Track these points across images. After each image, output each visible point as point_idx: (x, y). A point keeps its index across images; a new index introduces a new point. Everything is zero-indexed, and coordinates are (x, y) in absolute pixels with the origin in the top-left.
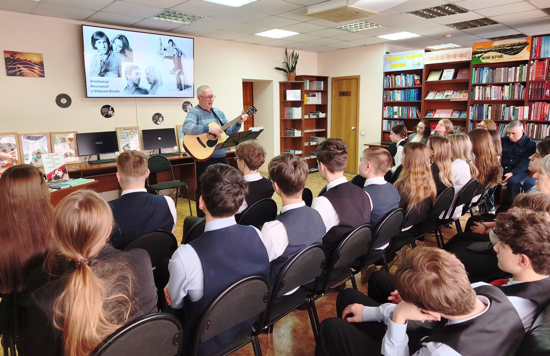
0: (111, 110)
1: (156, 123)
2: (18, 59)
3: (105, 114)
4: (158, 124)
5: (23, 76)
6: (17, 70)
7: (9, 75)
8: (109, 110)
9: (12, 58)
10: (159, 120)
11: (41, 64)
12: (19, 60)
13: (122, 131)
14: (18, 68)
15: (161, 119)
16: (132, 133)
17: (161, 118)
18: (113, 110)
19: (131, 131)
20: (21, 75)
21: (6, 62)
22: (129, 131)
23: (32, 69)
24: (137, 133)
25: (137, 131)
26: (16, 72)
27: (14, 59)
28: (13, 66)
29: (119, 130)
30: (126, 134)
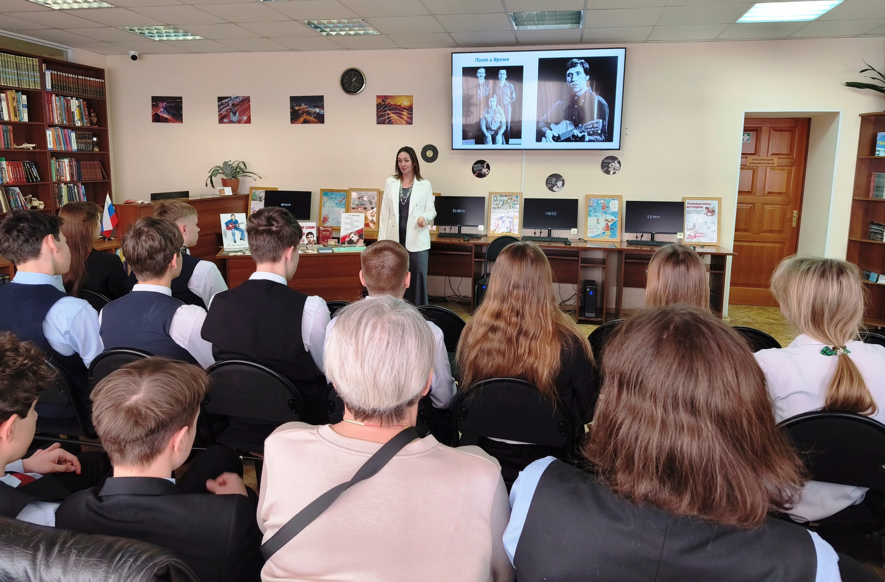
1: (551, 189)
2: (389, 103)
3: (477, 173)
4: (555, 191)
5: (391, 124)
6: (387, 117)
7: (378, 123)
9: (383, 103)
10: (557, 184)
11: (410, 109)
12: (389, 105)
13: (497, 197)
14: (388, 114)
15: (560, 183)
16: (511, 202)
17: (561, 182)
18: (488, 167)
20: (390, 123)
21: (377, 109)
22: (506, 199)
23: (400, 115)
24: (518, 203)
25: (519, 200)
26: (385, 120)
27: (384, 104)
28: (383, 113)
29: (493, 196)
30: (502, 203)
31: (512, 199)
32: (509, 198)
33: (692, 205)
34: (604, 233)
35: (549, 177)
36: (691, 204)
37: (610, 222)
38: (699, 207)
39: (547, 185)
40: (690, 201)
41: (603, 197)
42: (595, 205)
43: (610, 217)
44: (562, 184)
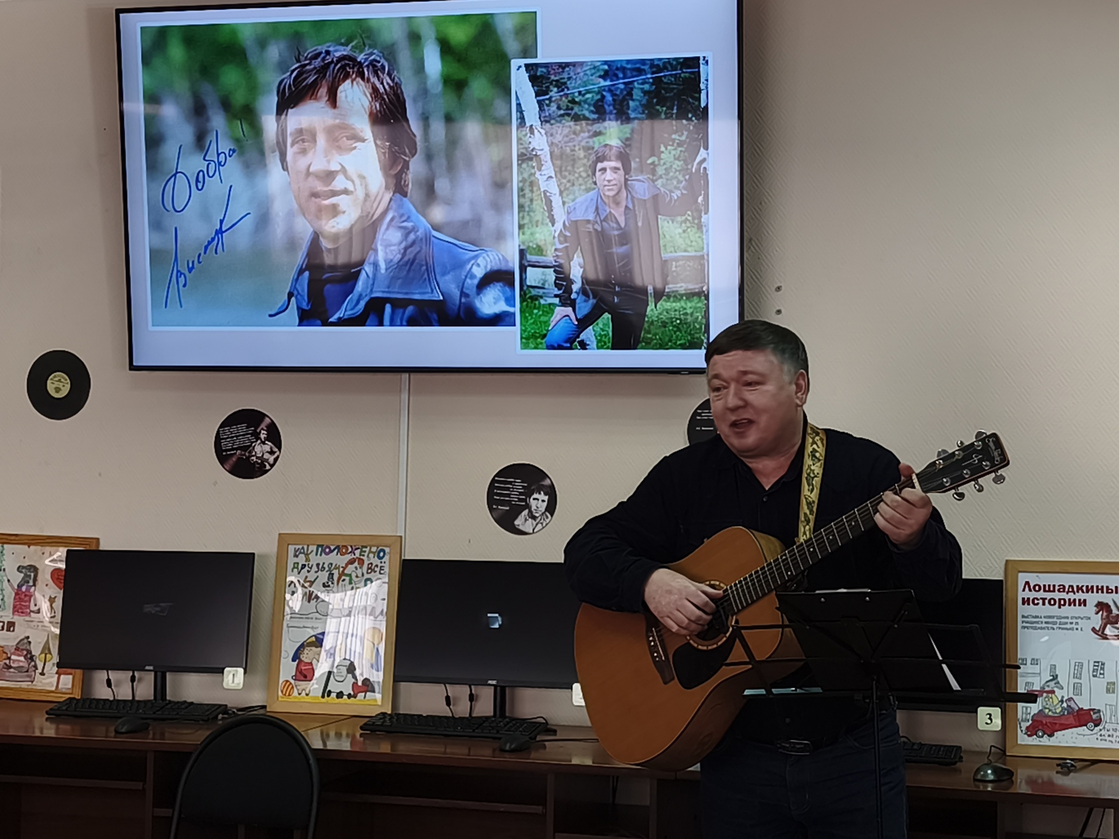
3: (234, 459)
4: (520, 533)
8: (258, 438)
10: (528, 506)
13: (307, 555)
15: (539, 502)
16: (359, 572)
17: (542, 497)
18: (274, 436)
19: (351, 562)
22: (339, 560)
24: (382, 577)
29: (291, 549)
30: (324, 576)
31: (361, 562)
32: (349, 557)
33: (1041, 594)
35: (497, 475)
36: (1037, 588)
38: (1072, 603)
39: (491, 510)
40: (1034, 579)
44: (545, 504)
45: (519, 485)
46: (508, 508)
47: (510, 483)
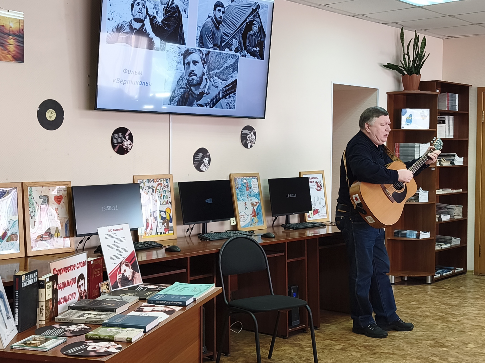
0: (129, 139)
1: (198, 168)
3: (118, 147)
4: (202, 171)
8: (125, 139)
10: (203, 162)
11: (19, 35)
13: (144, 183)
15: (206, 160)
17: (207, 159)
18: (131, 138)
19: (158, 185)
22: (155, 184)
24: (170, 189)
25: (169, 185)
29: (139, 181)
30: (151, 190)
31: (161, 184)
32: (157, 183)
33: (311, 180)
34: (253, 220)
35: (196, 152)
36: (310, 178)
37: (255, 205)
39: (194, 163)
41: (245, 176)
42: (240, 186)
43: (255, 200)
44: (208, 161)
45: (201, 155)
46: (198, 163)
47: (199, 154)
